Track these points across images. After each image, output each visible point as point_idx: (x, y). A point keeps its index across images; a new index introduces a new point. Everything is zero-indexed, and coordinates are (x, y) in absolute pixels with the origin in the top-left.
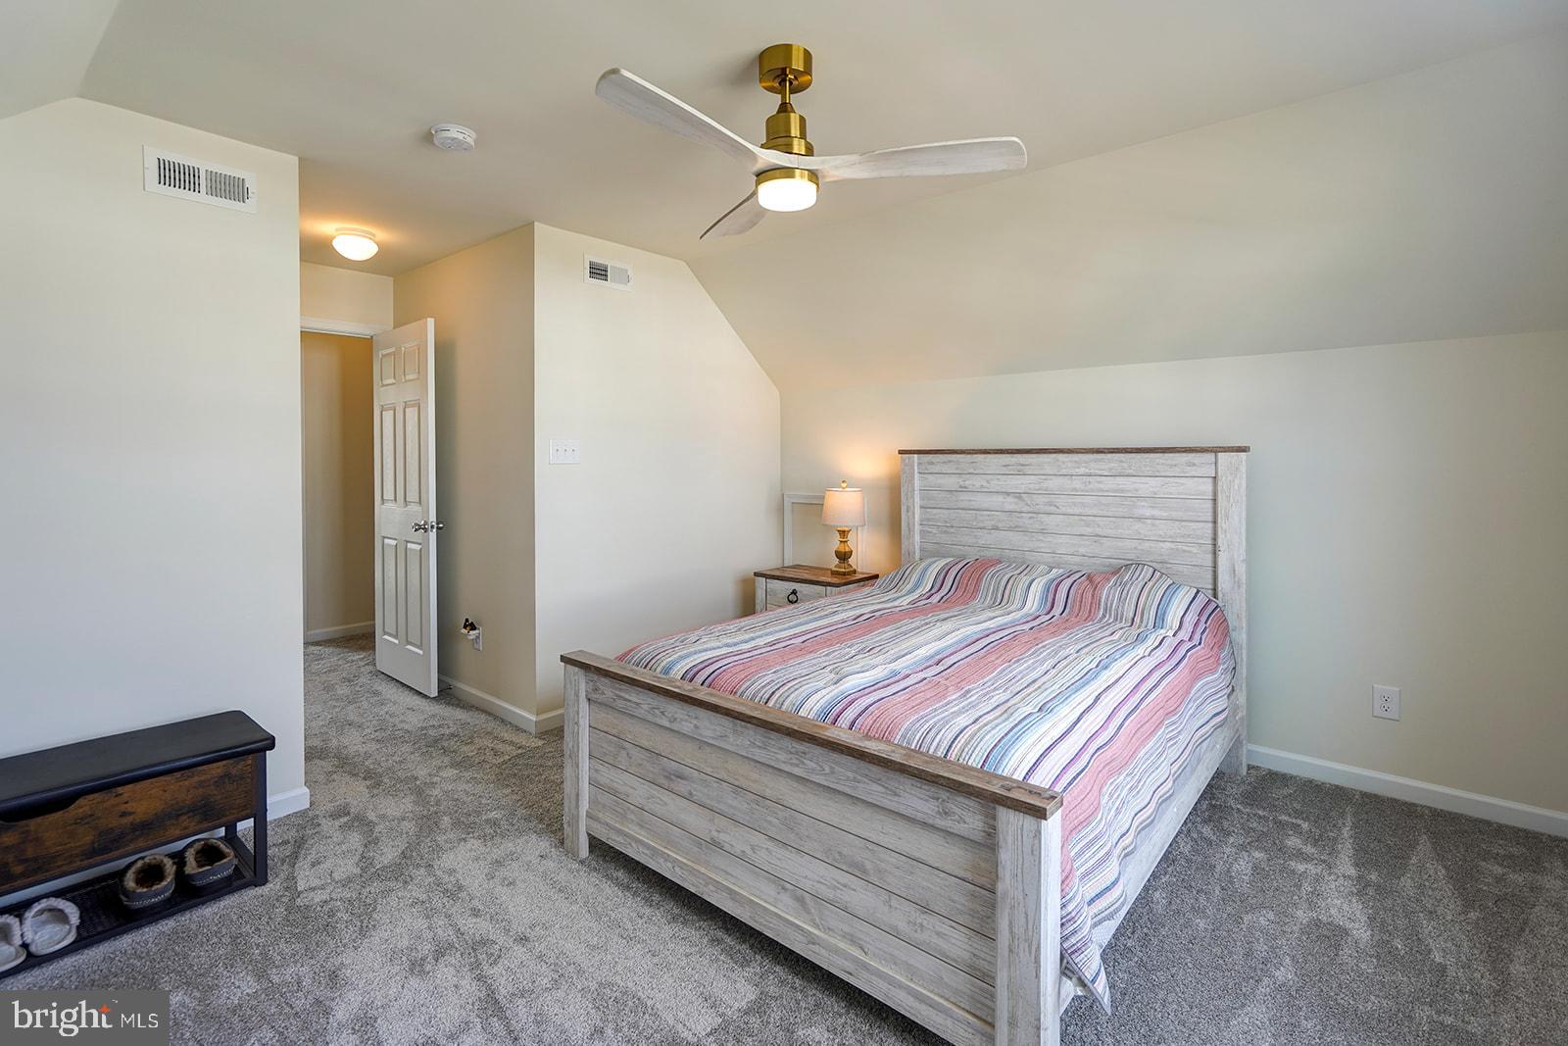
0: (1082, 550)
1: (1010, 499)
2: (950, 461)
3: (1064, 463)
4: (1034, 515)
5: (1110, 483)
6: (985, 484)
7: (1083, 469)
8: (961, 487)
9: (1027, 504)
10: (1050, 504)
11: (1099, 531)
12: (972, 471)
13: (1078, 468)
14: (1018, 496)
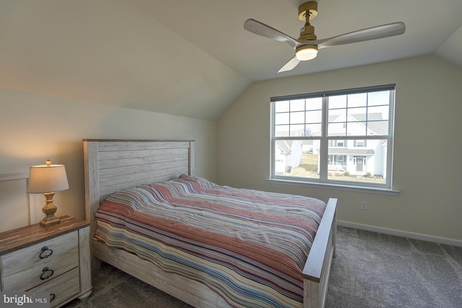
0: (163, 174)
1: (140, 160)
2: (116, 145)
3: (159, 145)
4: (149, 165)
5: (169, 151)
6: (131, 155)
7: (163, 147)
8: (120, 157)
9: (146, 161)
10: (154, 160)
11: (167, 167)
12: (126, 149)
13: (162, 146)
14: (143, 158)
